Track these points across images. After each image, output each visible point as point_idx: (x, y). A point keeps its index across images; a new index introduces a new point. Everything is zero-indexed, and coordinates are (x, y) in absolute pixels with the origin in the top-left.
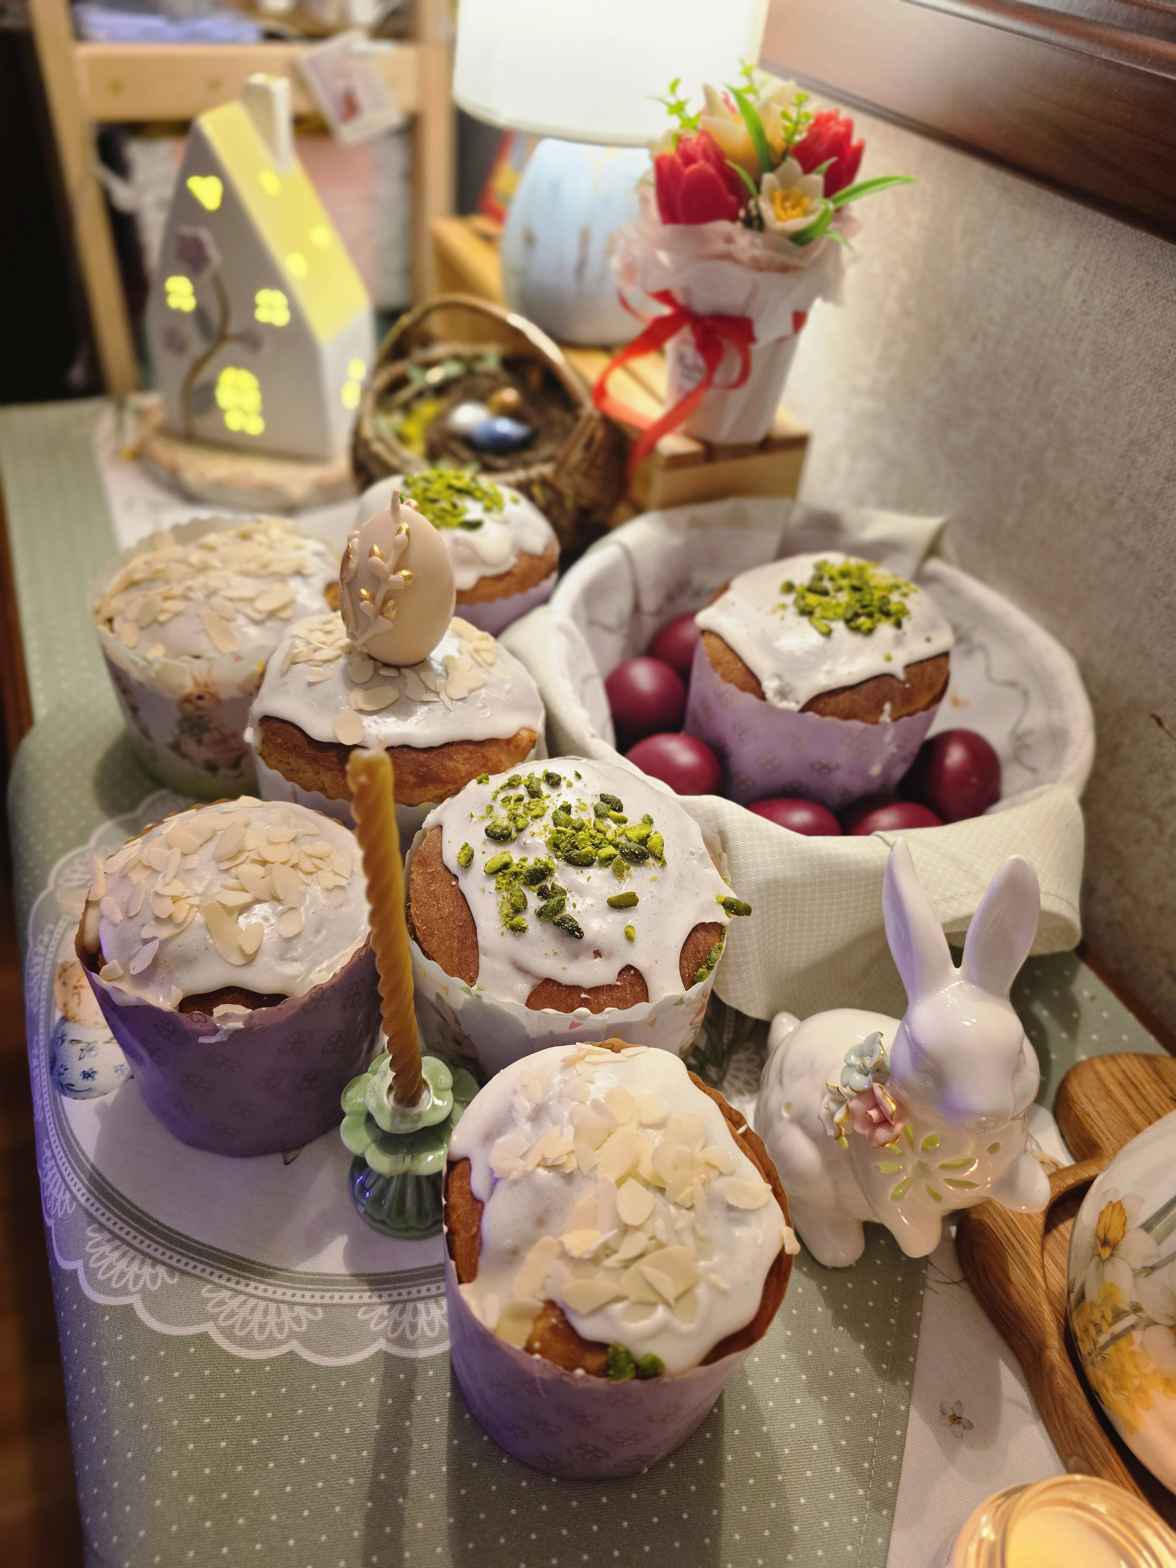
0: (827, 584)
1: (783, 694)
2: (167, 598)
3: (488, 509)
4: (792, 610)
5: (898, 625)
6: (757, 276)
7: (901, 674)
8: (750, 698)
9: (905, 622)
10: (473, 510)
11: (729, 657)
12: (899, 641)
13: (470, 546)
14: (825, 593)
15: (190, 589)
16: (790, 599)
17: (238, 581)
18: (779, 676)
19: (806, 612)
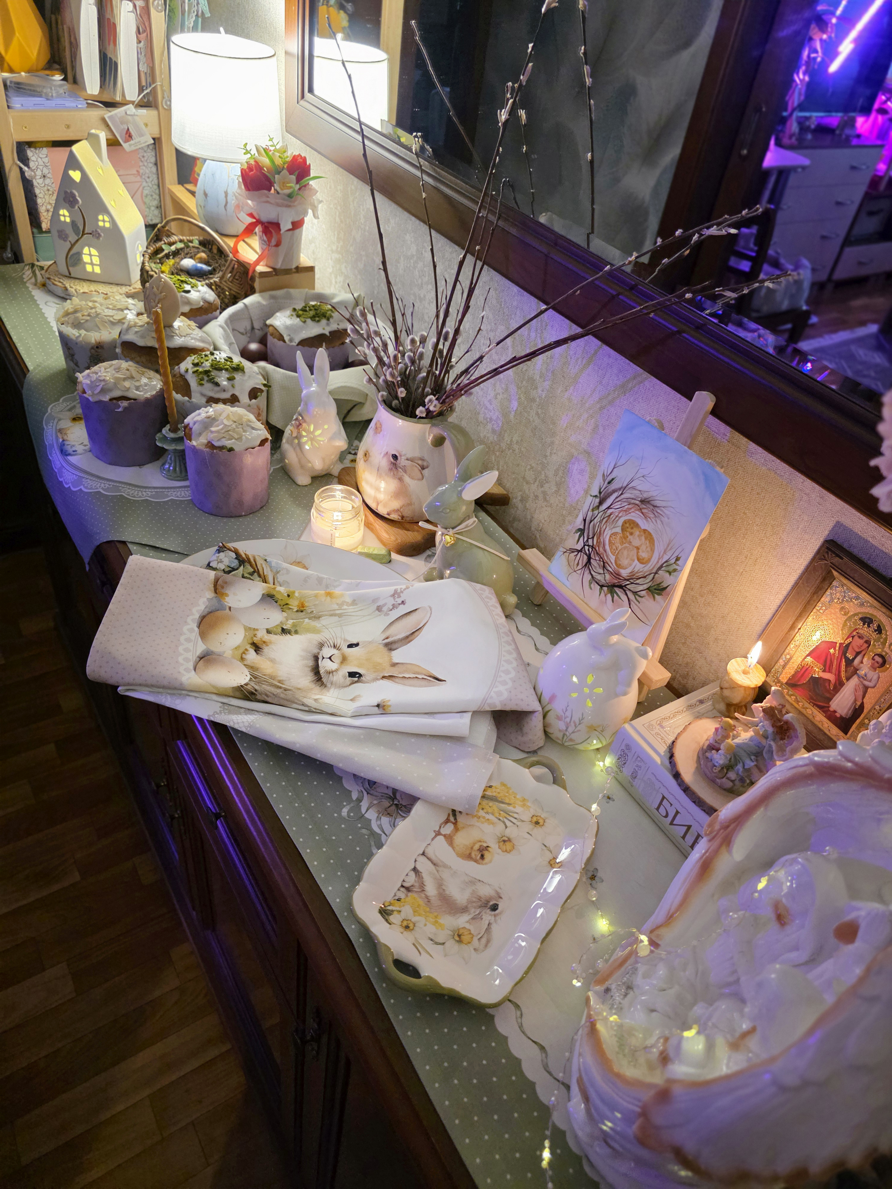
0: (308, 309)
1: (291, 340)
2: (83, 316)
3: (192, 287)
4: (295, 316)
5: (328, 319)
6: (279, 209)
7: (328, 334)
8: (281, 343)
9: (331, 320)
10: (187, 287)
11: (275, 331)
12: (328, 325)
13: (186, 298)
14: (306, 311)
15: (90, 313)
16: (294, 314)
17: (106, 310)
18: (289, 335)
19: (298, 316)
